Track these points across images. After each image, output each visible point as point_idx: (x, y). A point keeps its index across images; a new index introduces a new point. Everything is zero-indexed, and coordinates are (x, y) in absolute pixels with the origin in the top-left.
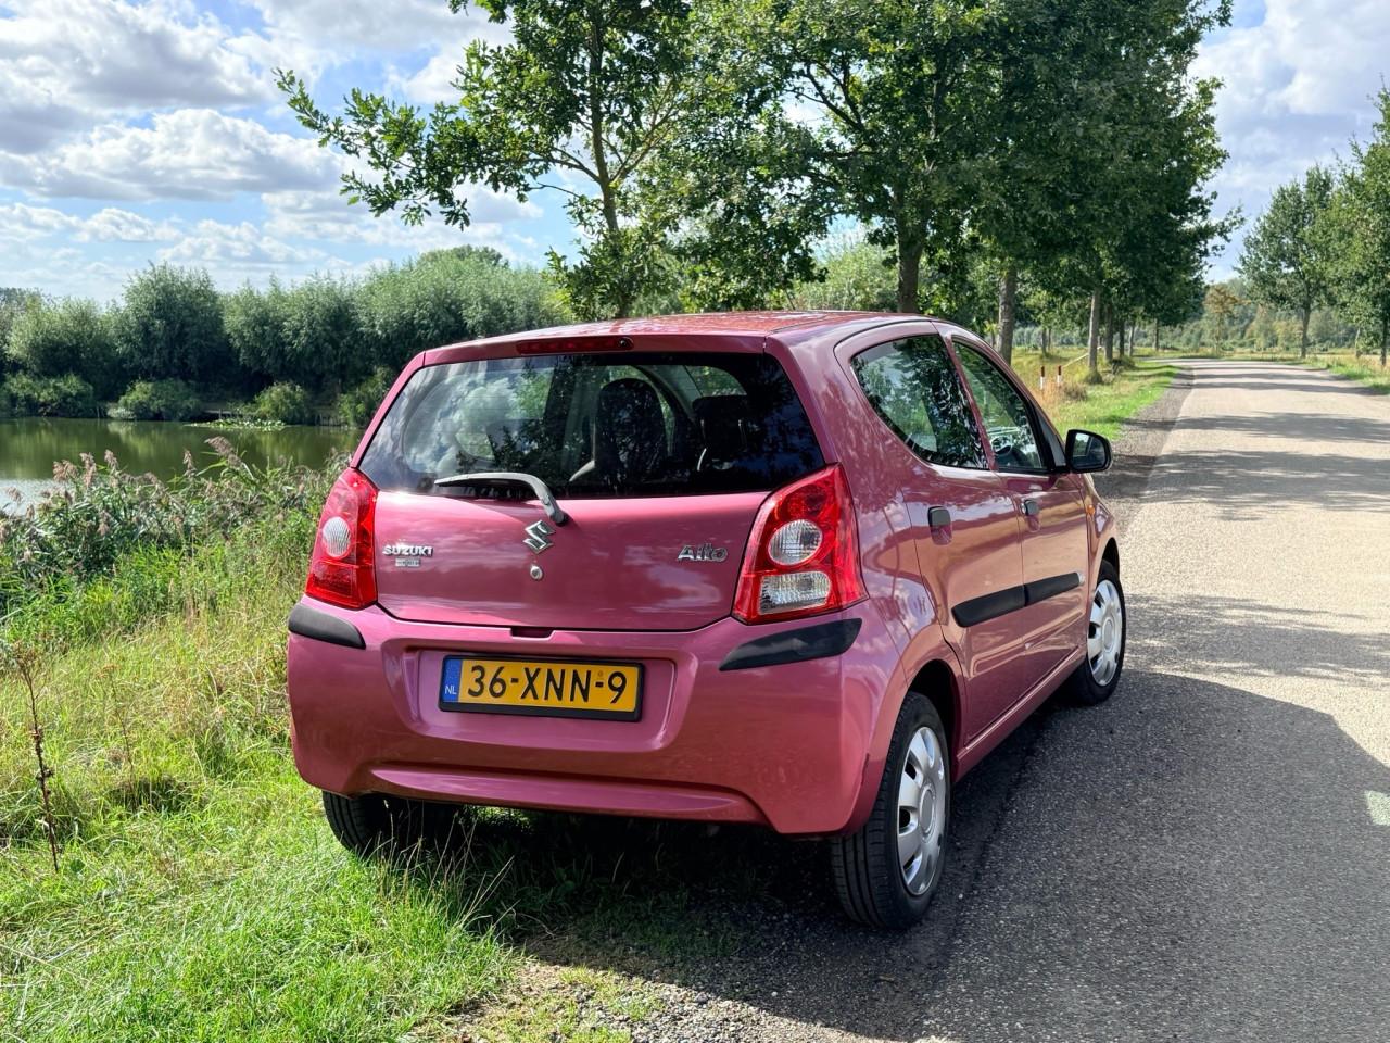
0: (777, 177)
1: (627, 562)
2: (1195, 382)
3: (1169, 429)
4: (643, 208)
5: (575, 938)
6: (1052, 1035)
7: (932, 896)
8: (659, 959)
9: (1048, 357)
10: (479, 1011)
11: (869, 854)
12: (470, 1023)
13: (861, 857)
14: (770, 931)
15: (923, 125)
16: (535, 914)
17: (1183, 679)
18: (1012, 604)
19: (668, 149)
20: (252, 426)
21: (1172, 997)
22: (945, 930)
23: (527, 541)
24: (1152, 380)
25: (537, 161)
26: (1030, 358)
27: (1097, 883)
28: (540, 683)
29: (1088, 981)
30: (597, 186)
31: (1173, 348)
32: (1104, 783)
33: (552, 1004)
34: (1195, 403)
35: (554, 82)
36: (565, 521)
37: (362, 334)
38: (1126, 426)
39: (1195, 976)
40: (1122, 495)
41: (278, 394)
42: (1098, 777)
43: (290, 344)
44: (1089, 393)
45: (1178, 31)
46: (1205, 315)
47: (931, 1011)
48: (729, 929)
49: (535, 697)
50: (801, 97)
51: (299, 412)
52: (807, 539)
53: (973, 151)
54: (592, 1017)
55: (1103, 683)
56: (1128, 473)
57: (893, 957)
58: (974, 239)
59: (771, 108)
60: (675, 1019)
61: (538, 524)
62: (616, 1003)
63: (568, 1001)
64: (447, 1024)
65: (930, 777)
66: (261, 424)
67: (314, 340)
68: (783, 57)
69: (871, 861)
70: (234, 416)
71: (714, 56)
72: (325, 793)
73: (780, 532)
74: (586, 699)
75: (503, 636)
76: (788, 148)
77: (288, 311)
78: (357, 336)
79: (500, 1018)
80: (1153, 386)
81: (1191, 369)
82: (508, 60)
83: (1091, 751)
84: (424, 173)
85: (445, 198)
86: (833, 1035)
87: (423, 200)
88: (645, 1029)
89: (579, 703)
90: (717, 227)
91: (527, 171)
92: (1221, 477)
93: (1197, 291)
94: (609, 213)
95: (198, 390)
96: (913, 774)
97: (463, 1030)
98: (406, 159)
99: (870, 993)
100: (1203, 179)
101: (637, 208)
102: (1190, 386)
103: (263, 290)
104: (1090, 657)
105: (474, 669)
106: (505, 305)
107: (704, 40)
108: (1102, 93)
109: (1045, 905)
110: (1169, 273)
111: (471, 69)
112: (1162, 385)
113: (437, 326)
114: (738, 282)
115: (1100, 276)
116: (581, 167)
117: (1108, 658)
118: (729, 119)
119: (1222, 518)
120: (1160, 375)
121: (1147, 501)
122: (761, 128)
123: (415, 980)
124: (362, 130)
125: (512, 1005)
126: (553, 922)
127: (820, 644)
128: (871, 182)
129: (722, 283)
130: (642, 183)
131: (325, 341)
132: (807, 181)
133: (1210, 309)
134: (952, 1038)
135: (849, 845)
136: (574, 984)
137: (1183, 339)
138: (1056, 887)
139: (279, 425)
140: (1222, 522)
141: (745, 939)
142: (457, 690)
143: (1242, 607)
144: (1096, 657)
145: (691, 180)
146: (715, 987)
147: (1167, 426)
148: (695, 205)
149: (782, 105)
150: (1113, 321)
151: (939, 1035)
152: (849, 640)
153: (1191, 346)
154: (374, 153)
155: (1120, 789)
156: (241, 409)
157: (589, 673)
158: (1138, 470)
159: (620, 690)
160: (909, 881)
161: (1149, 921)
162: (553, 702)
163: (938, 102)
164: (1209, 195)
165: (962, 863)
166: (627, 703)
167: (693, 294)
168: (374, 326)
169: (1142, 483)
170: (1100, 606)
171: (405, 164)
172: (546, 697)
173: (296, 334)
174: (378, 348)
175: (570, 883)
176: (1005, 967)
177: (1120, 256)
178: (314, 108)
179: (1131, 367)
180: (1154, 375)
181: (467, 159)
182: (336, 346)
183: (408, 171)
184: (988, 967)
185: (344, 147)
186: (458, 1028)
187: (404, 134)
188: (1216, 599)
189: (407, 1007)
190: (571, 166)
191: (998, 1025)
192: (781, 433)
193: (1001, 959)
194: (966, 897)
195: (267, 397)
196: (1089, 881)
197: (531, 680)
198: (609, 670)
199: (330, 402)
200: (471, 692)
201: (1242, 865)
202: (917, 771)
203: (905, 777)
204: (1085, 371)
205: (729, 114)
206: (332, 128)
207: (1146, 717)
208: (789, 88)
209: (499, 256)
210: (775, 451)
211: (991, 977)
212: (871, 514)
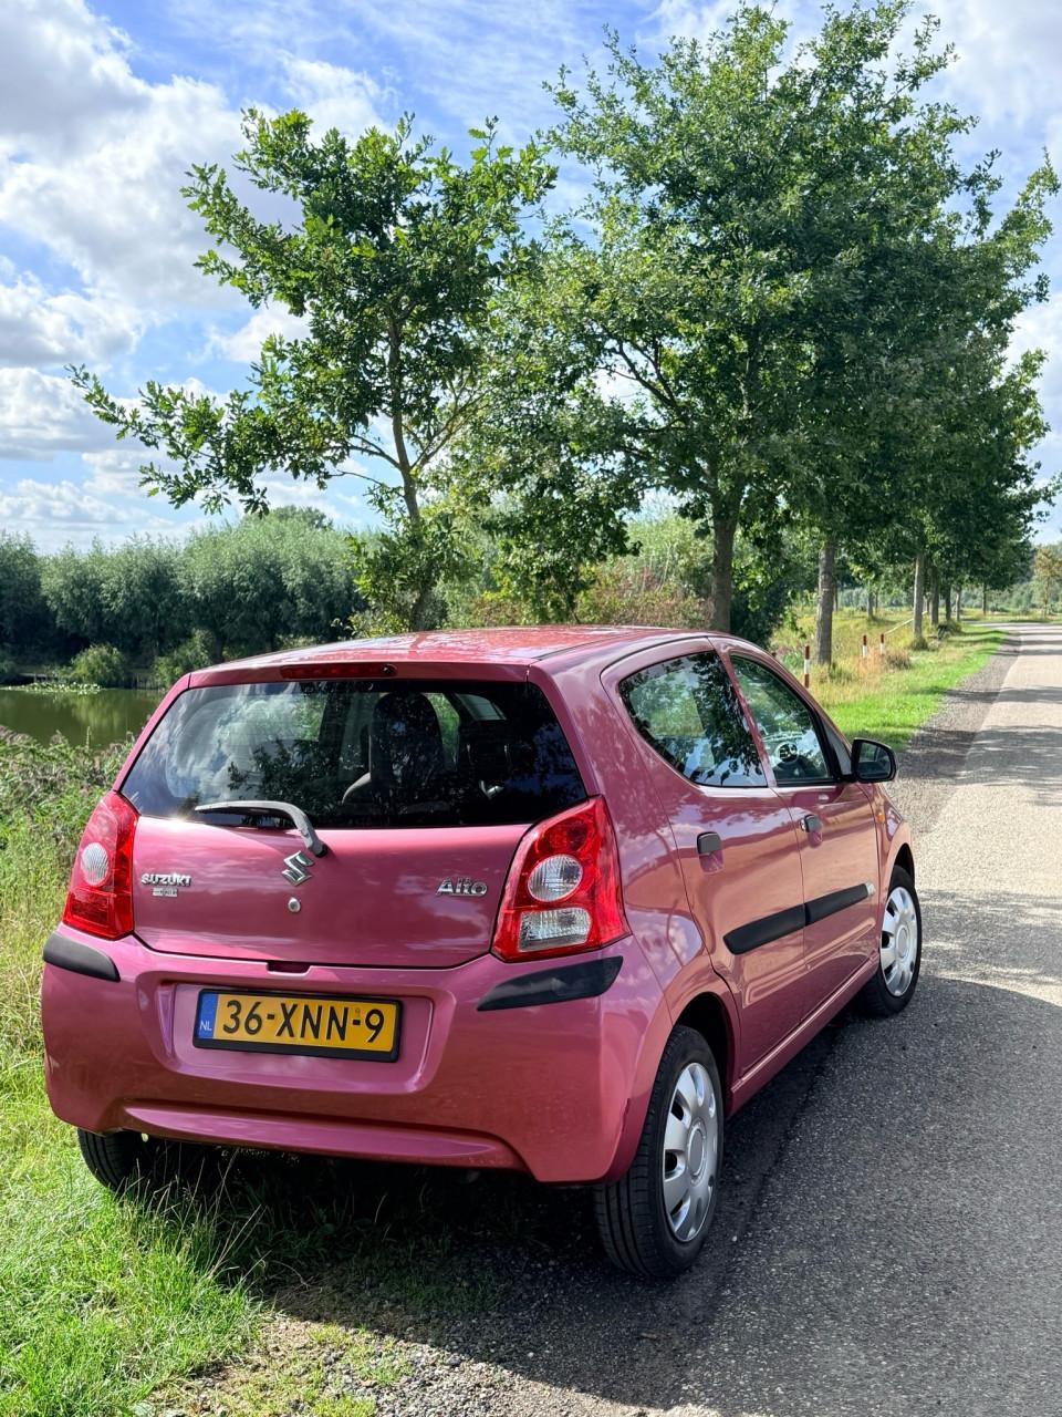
0: (588, 452)
1: (398, 891)
2: (1022, 648)
3: (991, 702)
4: (456, 482)
5: (329, 1288)
6: (812, 1402)
7: (703, 1241)
8: (415, 1314)
9: (874, 619)
10: (222, 1374)
11: (632, 1202)
12: (212, 1387)
13: (625, 1205)
14: (532, 1282)
15: (735, 400)
16: (289, 1262)
17: (982, 987)
18: (790, 925)
19: (480, 425)
20: (67, 689)
21: (939, 1357)
22: (715, 1279)
23: (285, 872)
24: (978, 647)
25: (337, 448)
26: (857, 621)
27: (874, 1224)
28: (297, 1021)
29: (856, 1338)
30: (398, 472)
31: (1003, 610)
32: (892, 1107)
33: (298, 1366)
34: (1021, 672)
35: (350, 374)
36: (325, 852)
37: (181, 596)
38: (948, 698)
39: (965, 1331)
40: (937, 775)
41: (94, 658)
42: (887, 1100)
43: (108, 606)
44: (913, 659)
45: (993, 305)
46: (1035, 577)
47: (690, 1374)
48: (490, 1279)
49: (292, 1035)
50: (613, 375)
51: (115, 674)
52: (568, 874)
53: (784, 425)
54: (337, 1383)
55: (898, 993)
56: (945, 750)
57: (659, 1310)
58: (786, 512)
59: (585, 384)
60: (424, 1384)
61: (296, 855)
62: (363, 1366)
63: (315, 1364)
64: (188, 1389)
65: (699, 1115)
66: (77, 687)
67: (132, 603)
68: (595, 336)
69: (635, 1209)
70: (49, 679)
71: (525, 336)
72: (79, 1131)
73: (541, 866)
74: (343, 1037)
75: (259, 971)
76: (598, 425)
77: (107, 572)
78: (176, 599)
79: (242, 1383)
80: (979, 652)
81: (1019, 634)
82: (306, 352)
83: (882, 1069)
84: (223, 462)
85: (245, 487)
86: (588, 1401)
87: (223, 490)
88: (392, 1397)
89: (336, 1042)
90: (530, 501)
91: (327, 458)
92: (1039, 756)
93: (1024, 554)
94: (410, 498)
95: (13, 653)
96: (679, 1115)
97: (203, 1396)
98: (206, 448)
99: (631, 1353)
100: (1026, 448)
101: (449, 482)
102: (1017, 653)
103: (84, 551)
104: (884, 967)
105: (230, 1004)
106: (323, 567)
107: (516, 320)
108: (911, 369)
109: (820, 1249)
110: (993, 540)
111: (266, 366)
112: (986, 651)
113: (256, 589)
114: (553, 554)
115: (923, 540)
116: (382, 454)
117: (903, 967)
118: (542, 395)
119: (1037, 803)
120: (986, 640)
121: (962, 782)
122: (574, 403)
123: (158, 1339)
124: (160, 421)
125: (255, 1369)
126: (309, 1270)
127: (580, 984)
128: (684, 457)
129: (536, 556)
130: (455, 458)
131: (143, 603)
132: (620, 456)
133: (1039, 573)
134: (709, 1406)
135: (613, 1193)
136: (323, 1344)
137: (1013, 600)
138: (832, 1229)
139: (95, 688)
140: (1036, 808)
141: (507, 1292)
142: (212, 1026)
143: (1048, 906)
144: (890, 968)
145: (502, 456)
146: (469, 1347)
147: (988, 697)
148: (508, 479)
149: (594, 381)
150: (937, 585)
151: (696, 1402)
152: (609, 980)
153: (1020, 608)
154: (172, 443)
155: (908, 1114)
156: (56, 672)
157: (346, 1010)
158: (957, 747)
159: (378, 1028)
160: (676, 1228)
161: (923, 1268)
162: (310, 1040)
163: (751, 379)
164: (1033, 465)
165: (739, 1200)
166: (385, 1042)
167: (507, 565)
168: (193, 588)
169: (959, 761)
170: (893, 914)
171: (204, 456)
172: (303, 1035)
173: (114, 596)
174: (197, 611)
175: (330, 1226)
176: (772, 1323)
177: (942, 524)
178: (110, 401)
179: (957, 631)
180: (980, 641)
181: (267, 448)
182: (154, 607)
183: (207, 460)
184: (754, 1322)
185: (142, 439)
186: (199, 1393)
187: (203, 423)
188: (1024, 896)
189: (147, 1369)
190: (371, 453)
191: (758, 1390)
192: (551, 753)
193: (769, 1312)
194: (740, 1239)
195: (82, 659)
196: (866, 1221)
197: (288, 1016)
198: (366, 1007)
199: (147, 665)
200: (227, 1029)
201: (1025, 1202)
202: (685, 1111)
203: (671, 1118)
204: (910, 637)
205: (542, 390)
206: (130, 420)
207: (941, 1031)
208: (600, 365)
209: (323, 516)
210: (547, 771)
211: (756, 1333)
212: (639, 838)
